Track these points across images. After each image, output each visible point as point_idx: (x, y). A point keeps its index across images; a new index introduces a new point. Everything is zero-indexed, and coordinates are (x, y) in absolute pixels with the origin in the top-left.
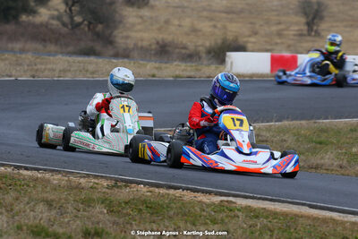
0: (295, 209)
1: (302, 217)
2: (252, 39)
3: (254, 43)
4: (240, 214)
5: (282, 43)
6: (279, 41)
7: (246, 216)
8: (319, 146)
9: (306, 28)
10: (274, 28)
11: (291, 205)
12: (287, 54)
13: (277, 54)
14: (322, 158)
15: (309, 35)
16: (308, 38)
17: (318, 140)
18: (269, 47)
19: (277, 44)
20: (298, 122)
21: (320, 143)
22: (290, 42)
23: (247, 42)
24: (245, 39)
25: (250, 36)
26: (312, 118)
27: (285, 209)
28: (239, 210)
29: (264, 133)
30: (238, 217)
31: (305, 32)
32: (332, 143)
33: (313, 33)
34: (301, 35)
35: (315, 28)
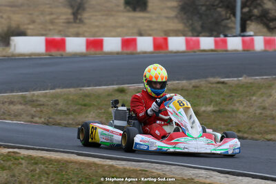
0: (66, 157)
1: (71, 162)
2: (31, 27)
3: (33, 29)
4: (23, 161)
5: (54, 29)
6: (51, 27)
7: (28, 163)
8: (84, 107)
9: (71, 17)
10: (48, 18)
11: (62, 154)
12: (57, 37)
13: (50, 37)
14: (86, 117)
15: (75, 22)
16: (74, 25)
17: (83, 103)
18: (44, 32)
19: (50, 30)
20: (68, 90)
21: (85, 105)
22: (61, 28)
23: (28, 29)
24: (25, 27)
25: (29, 24)
26: (78, 86)
27: (58, 157)
28: (22, 159)
29: (42, 99)
30: (22, 164)
31: (72, 20)
32: (94, 105)
33: (78, 21)
34: (69, 23)
35: (79, 17)
